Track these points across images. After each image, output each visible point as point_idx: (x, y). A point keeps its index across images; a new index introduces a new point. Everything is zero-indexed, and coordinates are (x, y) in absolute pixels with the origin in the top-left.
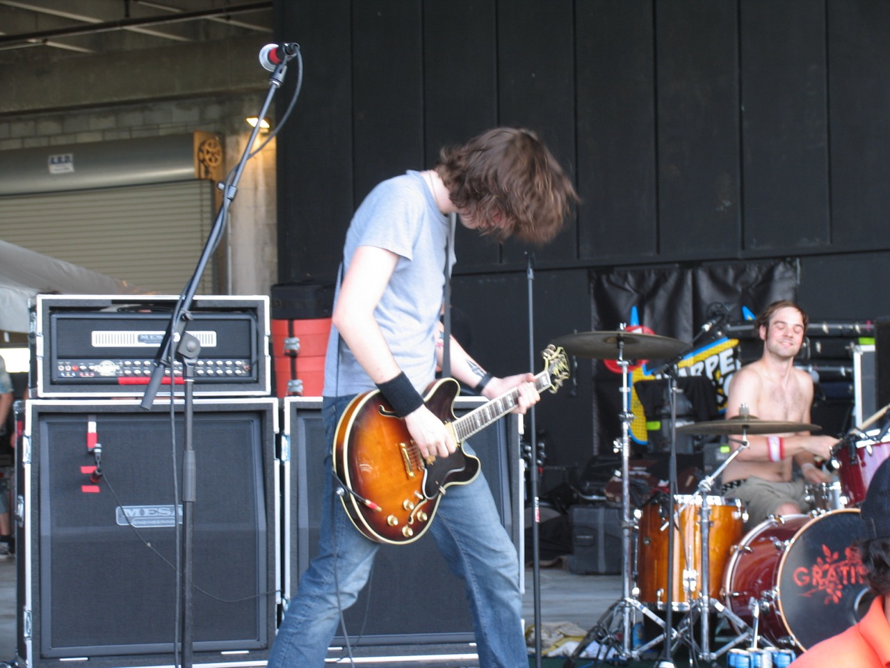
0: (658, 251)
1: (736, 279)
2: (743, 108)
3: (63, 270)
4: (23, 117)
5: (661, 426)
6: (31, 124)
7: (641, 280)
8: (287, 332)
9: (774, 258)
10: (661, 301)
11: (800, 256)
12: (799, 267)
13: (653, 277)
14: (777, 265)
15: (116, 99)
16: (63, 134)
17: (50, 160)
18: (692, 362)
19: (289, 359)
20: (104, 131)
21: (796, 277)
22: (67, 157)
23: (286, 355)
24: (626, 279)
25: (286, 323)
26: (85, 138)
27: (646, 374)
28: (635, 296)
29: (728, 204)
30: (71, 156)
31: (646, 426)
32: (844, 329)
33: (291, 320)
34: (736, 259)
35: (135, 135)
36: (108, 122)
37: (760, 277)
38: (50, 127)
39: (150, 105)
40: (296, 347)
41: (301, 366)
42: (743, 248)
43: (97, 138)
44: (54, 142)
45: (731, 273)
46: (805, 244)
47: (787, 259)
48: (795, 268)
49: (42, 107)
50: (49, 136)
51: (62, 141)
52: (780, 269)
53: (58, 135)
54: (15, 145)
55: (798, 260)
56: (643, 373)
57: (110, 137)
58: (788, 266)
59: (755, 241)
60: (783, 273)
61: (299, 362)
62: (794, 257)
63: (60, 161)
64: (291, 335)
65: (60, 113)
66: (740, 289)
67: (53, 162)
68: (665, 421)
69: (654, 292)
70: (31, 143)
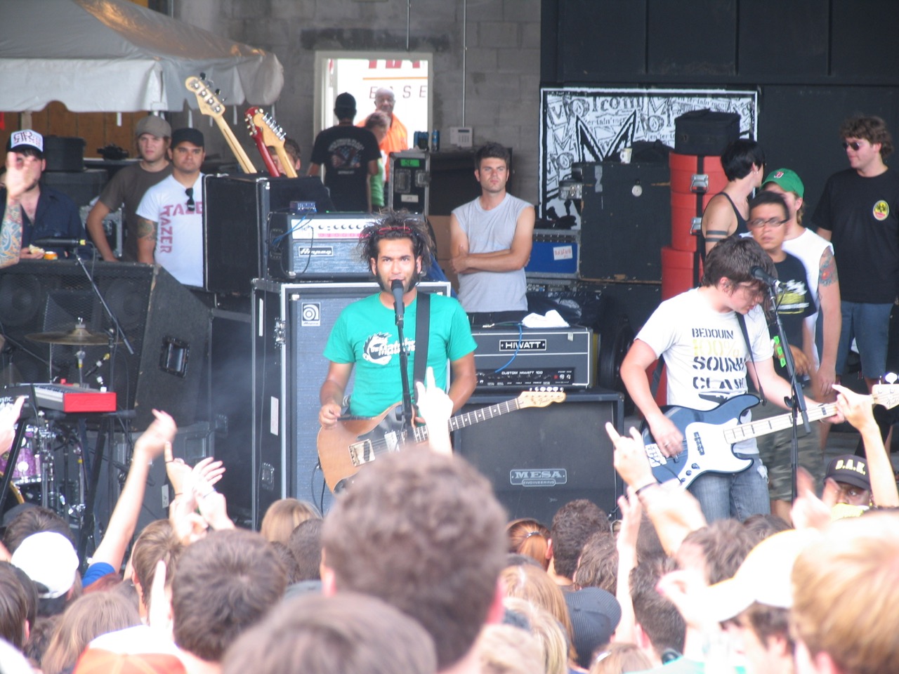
8: (695, 169)
19: (695, 196)
23: (693, 191)
25: (695, 158)
33: (700, 156)
64: (701, 172)
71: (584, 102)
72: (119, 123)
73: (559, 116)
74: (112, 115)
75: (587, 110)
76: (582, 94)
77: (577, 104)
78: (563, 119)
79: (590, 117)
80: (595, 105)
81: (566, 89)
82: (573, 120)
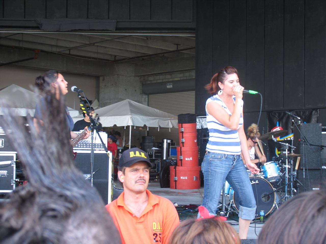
0: (283, 107)
1: (303, 114)
2: (305, 70)
3: (155, 111)
4: (163, 74)
5: (281, 153)
6: (164, 76)
7: (279, 114)
8: (181, 127)
9: (312, 109)
10: (284, 120)
11: (319, 109)
12: (318, 111)
13: (282, 114)
14: (313, 111)
15: (182, 69)
16: (171, 78)
17: (167, 85)
18: (292, 136)
19: (181, 133)
20: (180, 77)
21: (318, 114)
22: (171, 84)
23: (181, 132)
24: (276, 114)
25: (181, 124)
26: (176, 79)
27: (280, 139)
28: (278, 119)
29: (301, 95)
30: (172, 83)
31: (278, 153)
32: (324, 128)
33: (182, 124)
34: (303, 109)
35: (187, 78)
36: (181, 75)
37: (309, 114)
38: (168, 76)
39: (191, 71)
40: (183, 130)
41: (184, 135)
42: (304, 106)
43: (179, 79)
44: (169, 80)
45: (302, 113)
46: (320, 105)
47: (316, 109)
48: (318, 112)
49: (166, 72)
50: (168, 79)
51: (171, 80)
52: (314, 112)
53: (170, 78)
54: (161, 81)
55: (318, 110)
56: (279, 139)
57: (182, 79)
58: (316, 111)
59: (307, 104)
60: (315, 113)
61: (184, 134)
62: (317, 109)
63: (169, 85)
64: (182, 127)
65: (170, 73)
66: (304, 117)
67: (168, 85)
68: (282, 151)
69: (282, 118)
70: (164, 81)
71: (202, 119)
72: (125, 128)
73: (198, 123)
74: (124, 127)
75: (202, 121)
76: (202, 118)
77: (201, 120)
78: (199, 123)
79: (203, 123)
80: (204, 120)
81: (199, 117)
82: (200, 123)
